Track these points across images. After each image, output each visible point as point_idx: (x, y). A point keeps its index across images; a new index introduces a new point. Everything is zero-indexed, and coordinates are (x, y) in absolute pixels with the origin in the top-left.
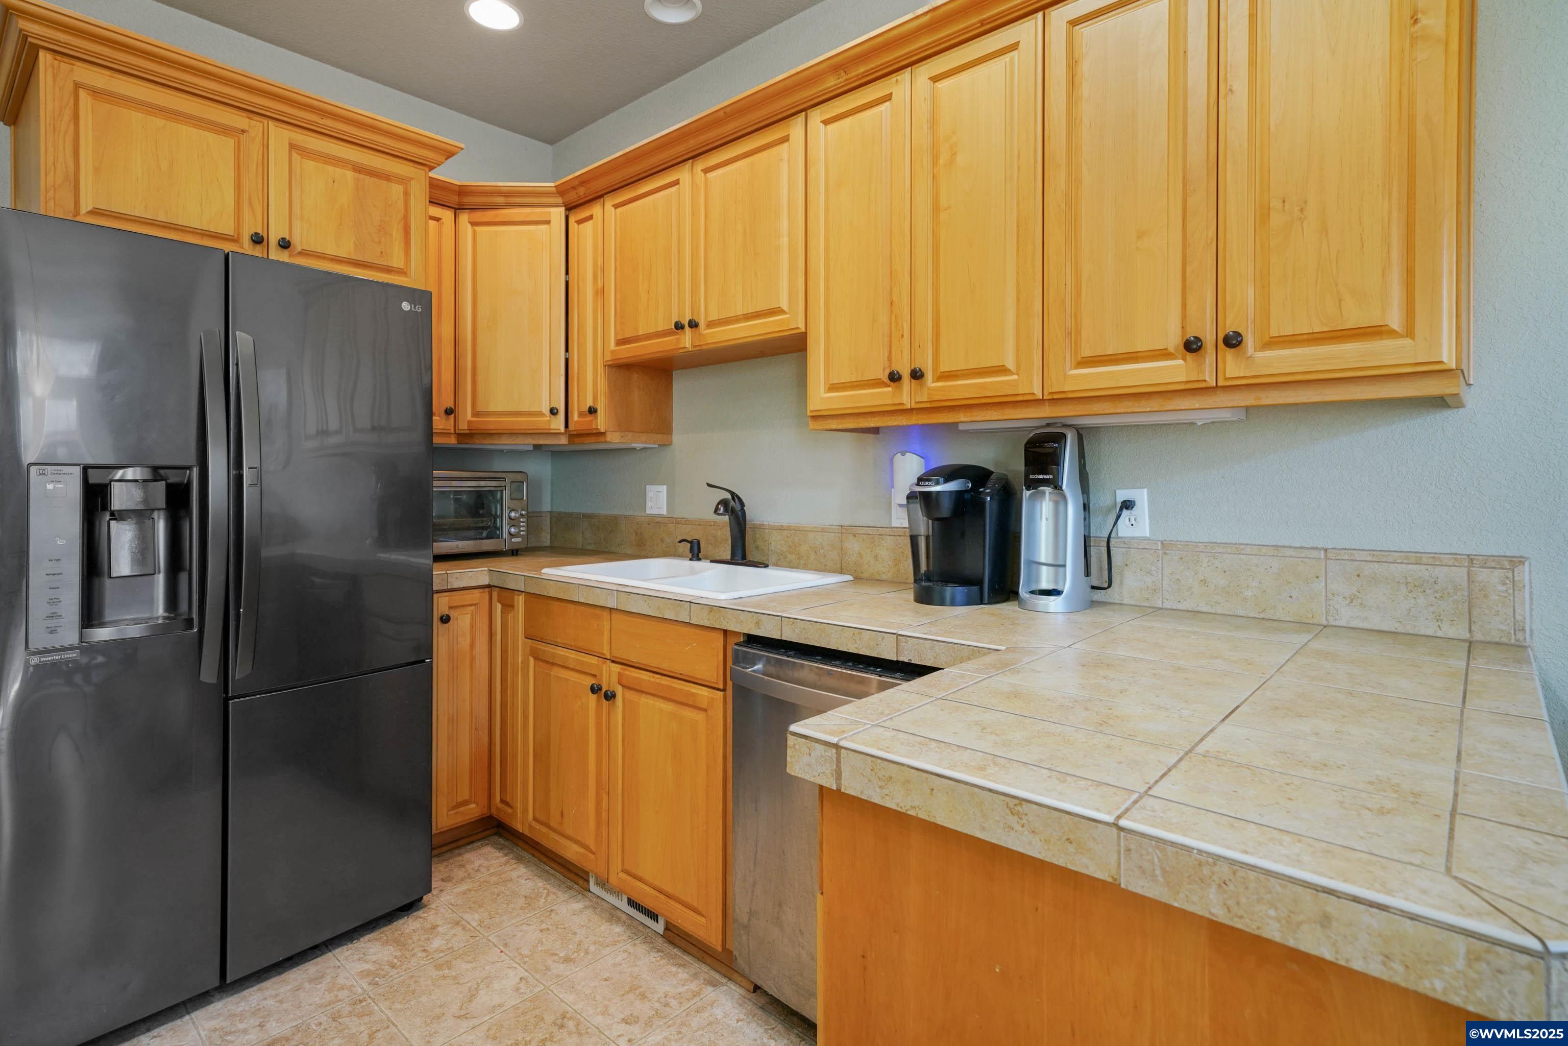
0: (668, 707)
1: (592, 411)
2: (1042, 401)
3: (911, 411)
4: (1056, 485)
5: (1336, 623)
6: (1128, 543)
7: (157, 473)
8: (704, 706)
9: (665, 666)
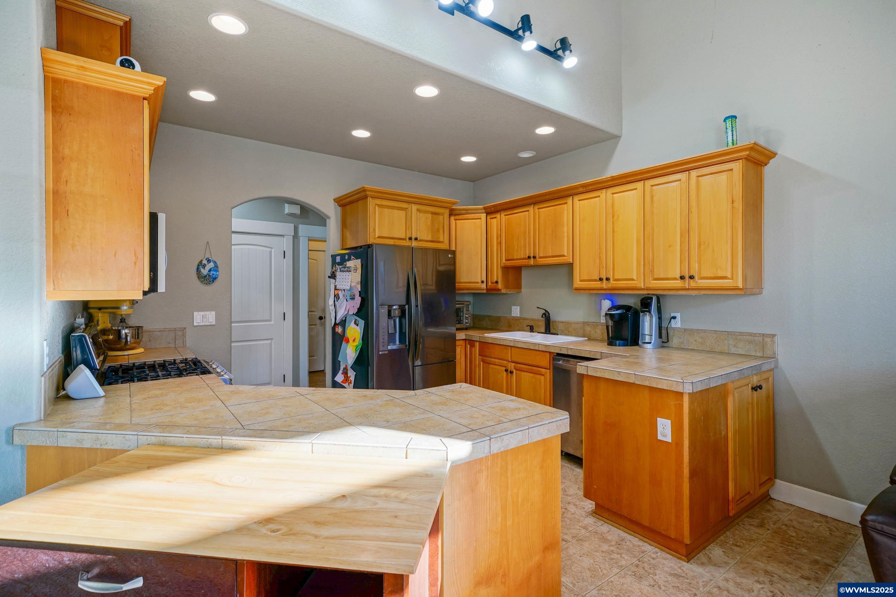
0: (532, 375)
1: (497, 282)
2: (644, 289)
3: (606, 289)
4: (649, 312)
5: (731, 352)
6: (674, 329)
7: (400, 306)
8: (544, 374)
9: (531, 363)
